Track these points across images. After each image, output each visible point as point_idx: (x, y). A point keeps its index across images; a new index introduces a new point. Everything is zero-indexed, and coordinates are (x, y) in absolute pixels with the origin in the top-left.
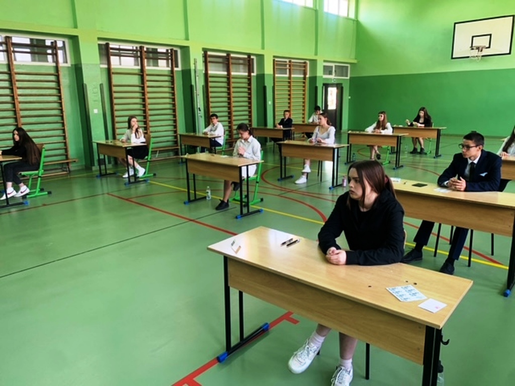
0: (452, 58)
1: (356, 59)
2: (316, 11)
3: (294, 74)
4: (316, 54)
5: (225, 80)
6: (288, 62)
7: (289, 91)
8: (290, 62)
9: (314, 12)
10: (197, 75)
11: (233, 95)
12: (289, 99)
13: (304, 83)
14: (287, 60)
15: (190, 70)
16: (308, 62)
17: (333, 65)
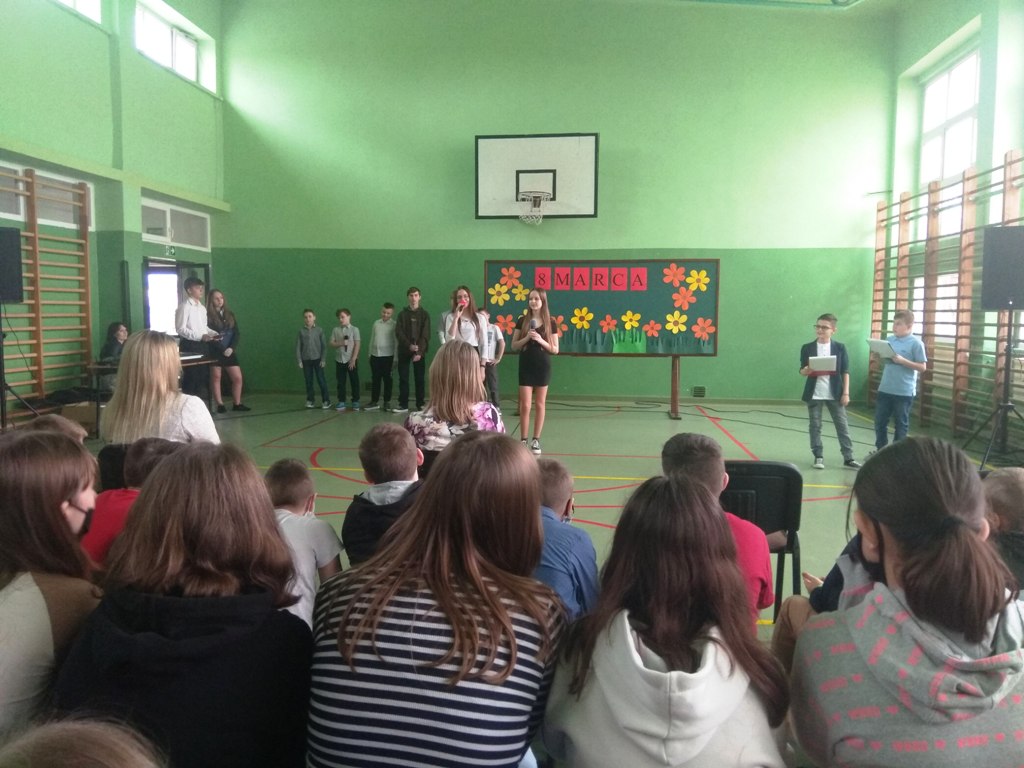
0: (478, 217)
1: (226, 200)
2: (112, 38)
3: (43, 218)
4: (118, 164)
6: (21, 174)
8: (29, 173)
9: (105, 38)
13: (82, 247)
14: (20, 168)
16: (91, 186)
17: (167, 208)
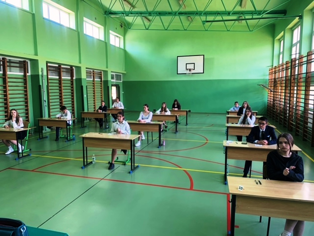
0: (178, 74)
1: (125, 71)
2: (106, 43)
3: (96, 79)
4: (107, 67)
5: (58, 81)
6: (92, 72)
7: (94, 88)
8: (93, 71)
9: (105, 43)
10: (43, 79)
11: (63, 91)
12: (94, 93)
13: (101, 84)
14: (92, 70)
15: (38, 75)
16: (102, 72)
17: (114, 74)
